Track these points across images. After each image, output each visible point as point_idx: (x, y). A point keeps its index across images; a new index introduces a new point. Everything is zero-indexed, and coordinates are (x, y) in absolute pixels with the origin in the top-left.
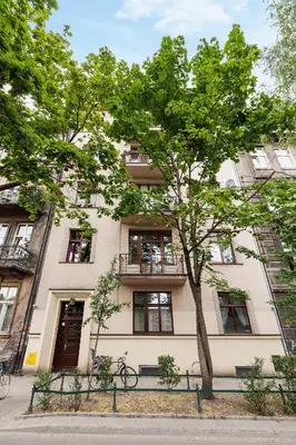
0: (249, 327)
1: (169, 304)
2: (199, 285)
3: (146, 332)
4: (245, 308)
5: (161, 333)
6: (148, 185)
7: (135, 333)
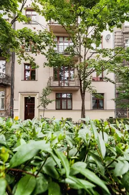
0: (103, 107)
1: (71, 99)
2: (84, 93)
3: (61, 109)
4: (103, 100)
5: (67, 109)
6: (64, 37)
7: (56, 109)
